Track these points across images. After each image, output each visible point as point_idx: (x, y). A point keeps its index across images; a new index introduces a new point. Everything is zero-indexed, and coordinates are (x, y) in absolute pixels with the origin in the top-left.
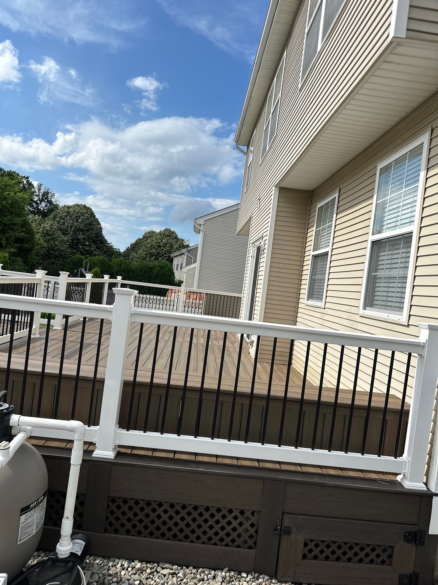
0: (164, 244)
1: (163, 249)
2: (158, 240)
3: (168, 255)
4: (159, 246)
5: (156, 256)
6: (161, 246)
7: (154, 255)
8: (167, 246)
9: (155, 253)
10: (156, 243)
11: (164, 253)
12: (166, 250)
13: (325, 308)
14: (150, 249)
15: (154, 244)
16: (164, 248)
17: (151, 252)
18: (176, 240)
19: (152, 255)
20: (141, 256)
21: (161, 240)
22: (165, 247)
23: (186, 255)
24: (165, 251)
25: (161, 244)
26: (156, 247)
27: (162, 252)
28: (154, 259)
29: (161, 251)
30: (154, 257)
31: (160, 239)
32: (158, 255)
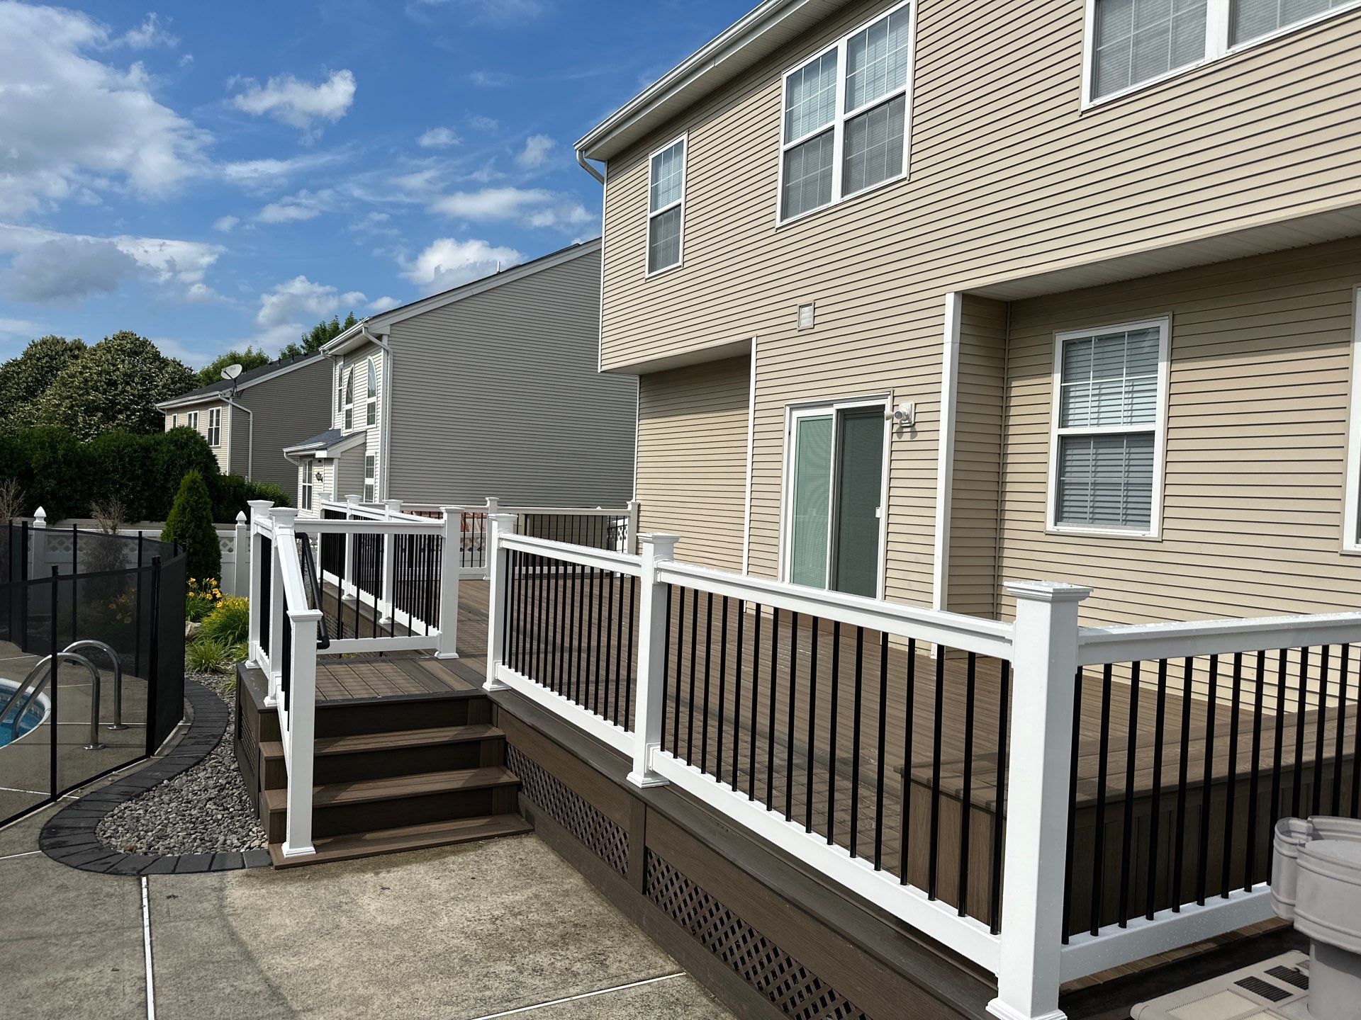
0: (125, 375)
1: (123, 391)
2: (105, 366)
3: (143, 406)
4: (112, 383)
5: (104, 411)
6: (116, 381)
7: (97, 409)
8: (133, 382)
9: (104, 403)
10: (99, 374)
11: (130, 400)
12: (136, 392)
13: (1163, 540)
14: (82, 392)
15: (95, 377)
16: (128, 388)
17: (87, 400)
18: (158, 363)
19: (91, 409)
20: (58, 414)
21: (114, 365)
22: (128, 383)
23: (229, 407)
24: (132, 395)
25: (117, 376)
26: (102, 386)
27: (124, 399)
28: (99, 419)
29: (118, 395)
30: (100, 414)
31: (110, 361)
32: (112, 407)
